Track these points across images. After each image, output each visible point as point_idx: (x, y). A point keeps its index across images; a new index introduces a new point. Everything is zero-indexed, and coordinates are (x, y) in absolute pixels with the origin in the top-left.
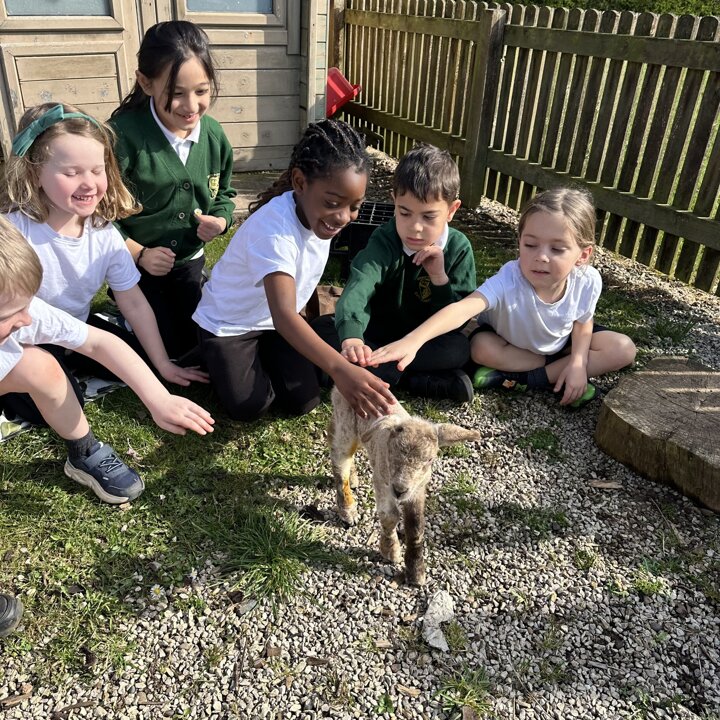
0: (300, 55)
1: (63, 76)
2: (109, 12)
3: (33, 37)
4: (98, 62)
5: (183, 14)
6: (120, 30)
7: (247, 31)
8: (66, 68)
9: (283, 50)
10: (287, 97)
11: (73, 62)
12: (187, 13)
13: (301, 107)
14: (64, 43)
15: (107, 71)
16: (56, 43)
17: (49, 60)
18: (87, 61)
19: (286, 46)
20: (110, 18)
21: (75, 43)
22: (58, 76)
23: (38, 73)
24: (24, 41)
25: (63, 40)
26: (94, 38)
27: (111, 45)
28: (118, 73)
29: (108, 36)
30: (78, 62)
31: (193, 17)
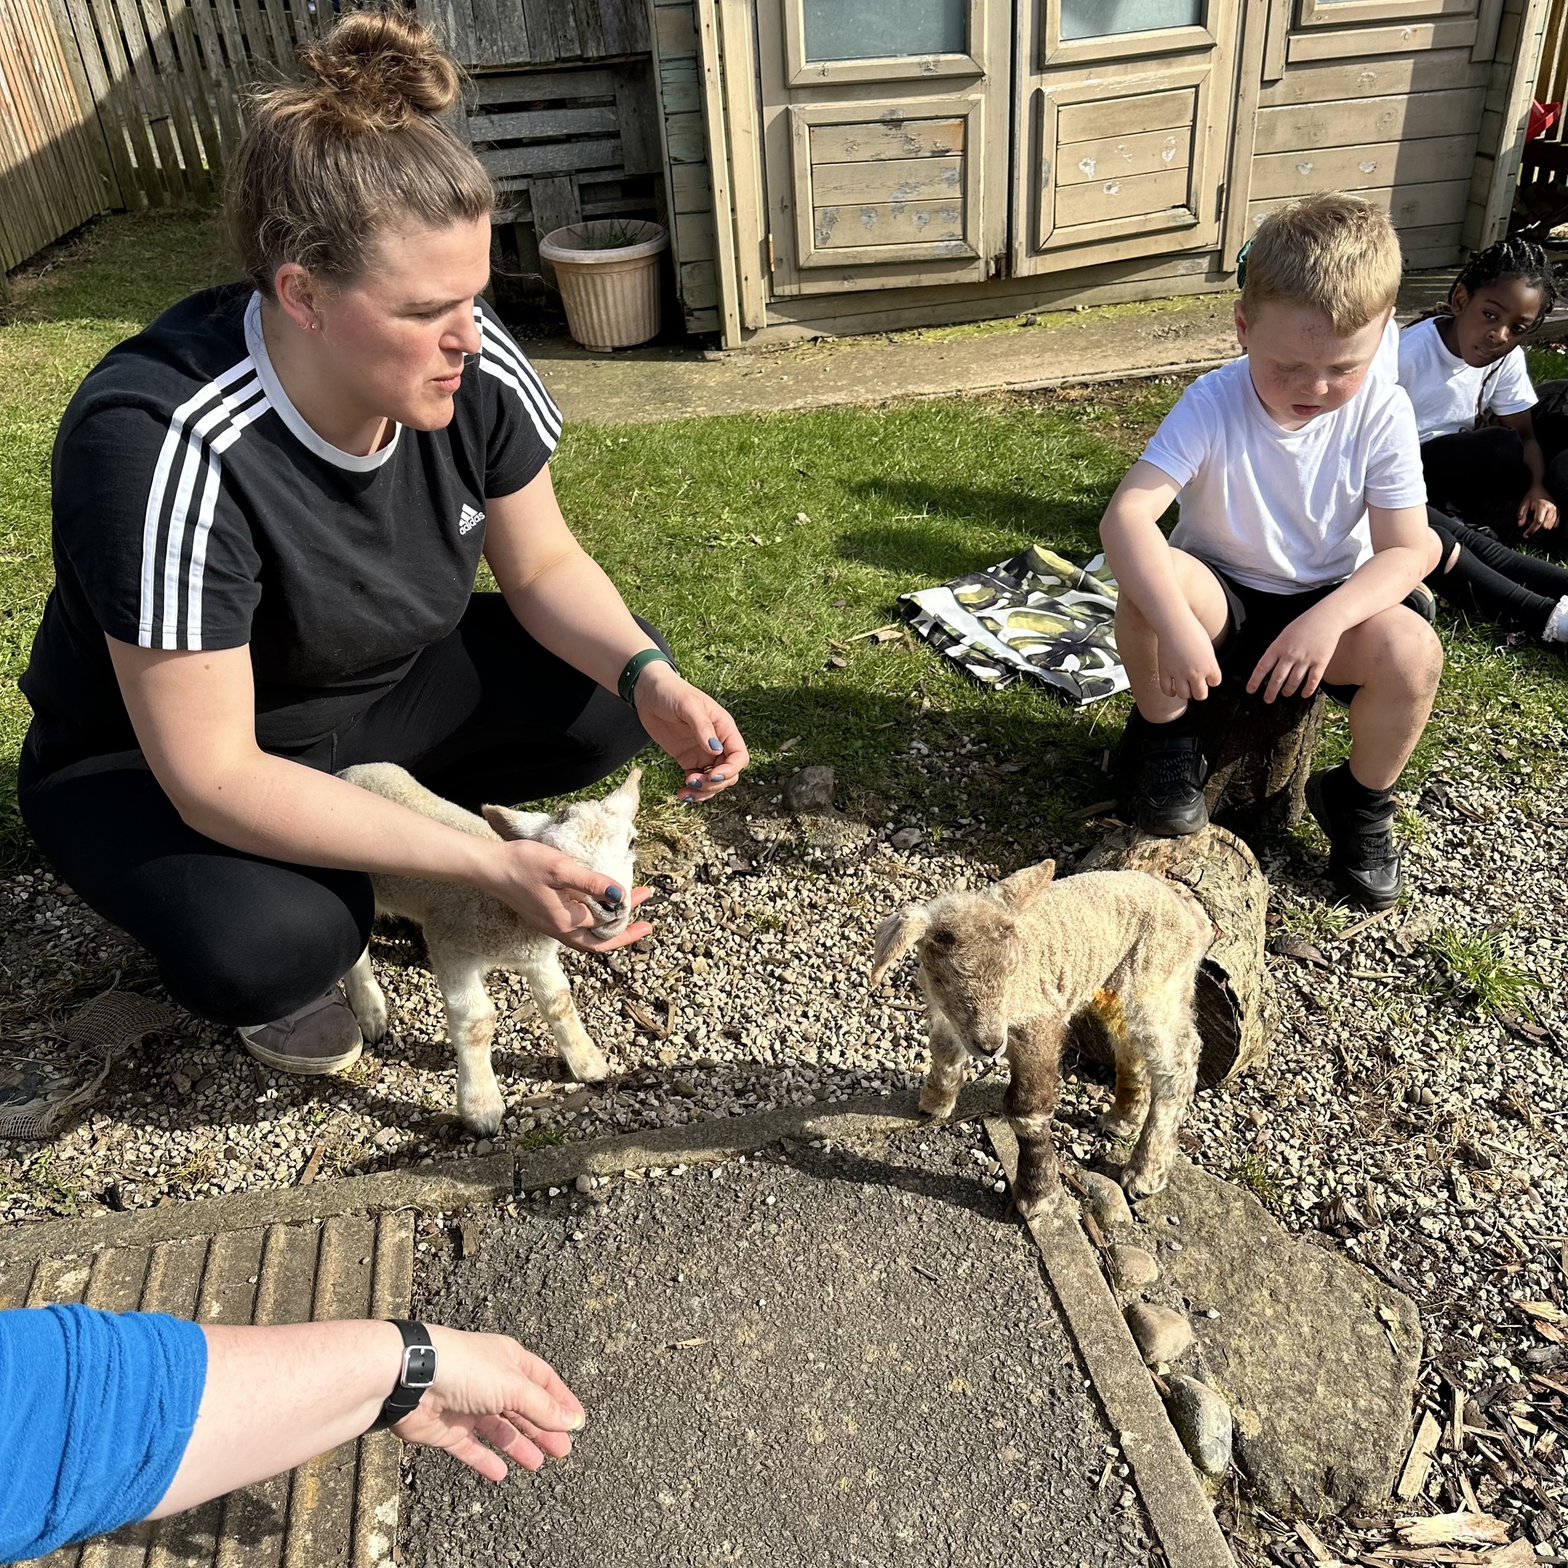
0: (1494, 62)
1: (1117, 130)
2: (1200, 18)
3: (1085, 72)
4: (1169, 104)
5: (1311, 10)
6: (1206, 48)
7: (1408, 28)
8: (1123, 119)
9: (1465, 54)
10: (1456, 139)
11: (1135, 106)
12: (1317, 8)
13: (1479, 154)
15: (1180, 116)
16: (1117, 79)
17: (1102, 107)
18: (1156, 104)
19: (1472, 47)
20: (1200, 28)
21: (1143, 75)
22: (1110, 133)
23: (1084, 130)
24: (1072, 80)
25: (1126, 73)
27: (1192, 73)
28: (1194, 120)
29: (1189, 58)
30: (1144, 106)
31: (1326, 12)
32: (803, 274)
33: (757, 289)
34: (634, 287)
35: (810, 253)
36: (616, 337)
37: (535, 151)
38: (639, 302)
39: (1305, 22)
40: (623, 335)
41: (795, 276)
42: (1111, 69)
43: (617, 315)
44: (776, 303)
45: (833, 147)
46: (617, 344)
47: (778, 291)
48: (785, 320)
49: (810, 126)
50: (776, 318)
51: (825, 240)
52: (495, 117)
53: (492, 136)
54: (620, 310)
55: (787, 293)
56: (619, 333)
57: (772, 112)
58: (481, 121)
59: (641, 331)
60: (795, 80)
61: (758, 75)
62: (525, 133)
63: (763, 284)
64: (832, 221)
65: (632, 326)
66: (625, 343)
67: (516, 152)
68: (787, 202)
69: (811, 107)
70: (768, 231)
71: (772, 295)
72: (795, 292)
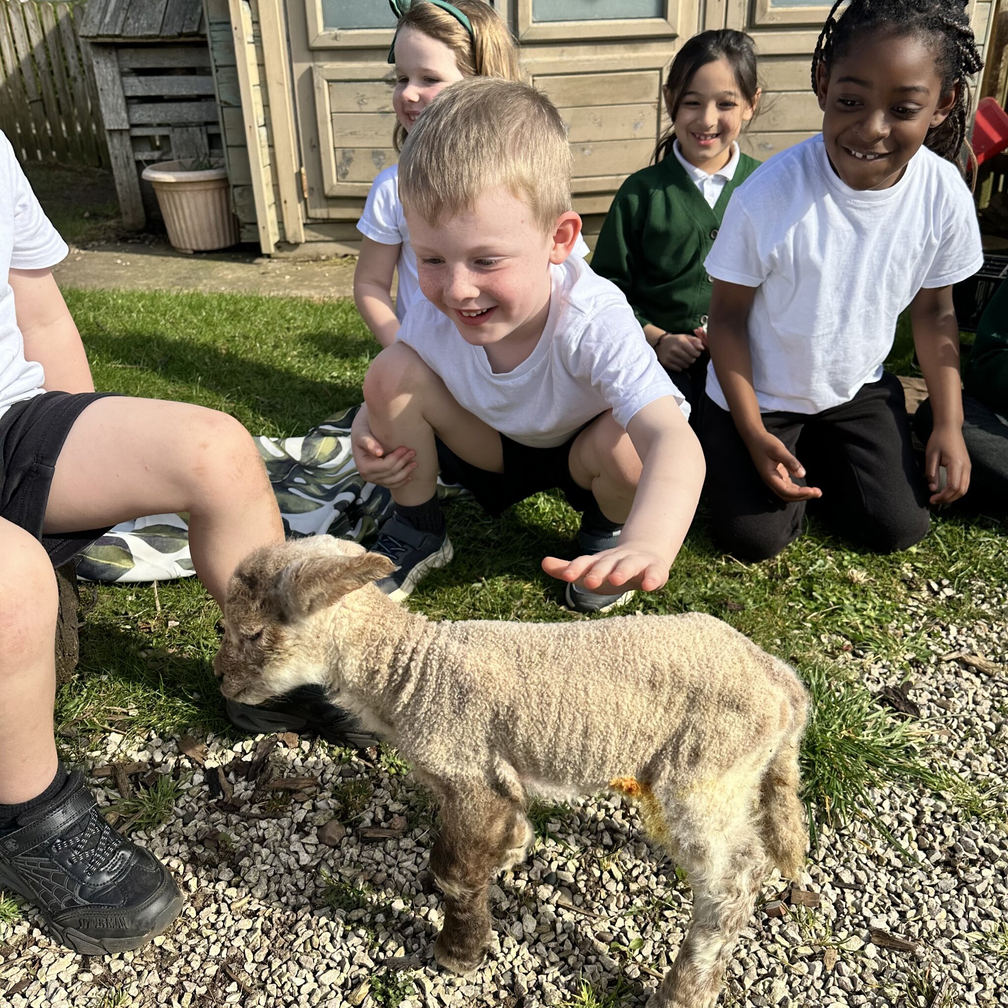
2: (662, 12)
3: (558, 49)
4: (636, 83)
5: (764, 11)
6: (672, 37)
8: (594, 91)
11: (603, 81)
12: (769, 9)
14: (595, 57)
15: (646, 93)
18: (623, 80)
20: (662, 20)
21: (610, 56)
22: (582, 102)
23: (558, 98)
25: (595, 53)
26: (636, 50)
27: (657, 58)
29: (655, 46)
30: (610, 82)
31: (778, 13)
32: (330, 202)
33: (295, 213)
34: (206, 204)
35: (333, 183)
36: (194, 242)
37: (173, 106)
38: (212, 216)
39: (759, 20)
40: (200, 242)
41: (324, 202)
42: (582, 48)
43: (193, 224)
44: (311, 223)
45: (348, 98)
46: (195, 248)
47: (313, 213)
48: (321, 237)
49: (328, 81)
50: (313, 235)
51: (345, 174)
52: (142, 78)
53: (140, 92)
54: (196, 222)
55: (319, 216)
56: (196, 239)
57: (301, 68)
58: (132, 80)
59: (216, 240)
60: (315, 43)
61: (288, 40)
62: (165, 92)
63: (300, 208)
64: (349, 161)
65: (207, 235)
66: (202, 248)
67: (159, 106)
68: (314, 143)
69: (328, 65)
70: (301, 165)
71: (308, 217)
72: (325, 216)
